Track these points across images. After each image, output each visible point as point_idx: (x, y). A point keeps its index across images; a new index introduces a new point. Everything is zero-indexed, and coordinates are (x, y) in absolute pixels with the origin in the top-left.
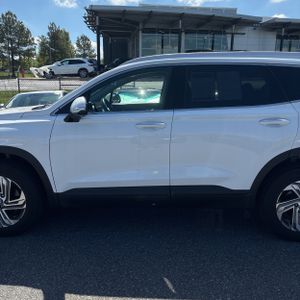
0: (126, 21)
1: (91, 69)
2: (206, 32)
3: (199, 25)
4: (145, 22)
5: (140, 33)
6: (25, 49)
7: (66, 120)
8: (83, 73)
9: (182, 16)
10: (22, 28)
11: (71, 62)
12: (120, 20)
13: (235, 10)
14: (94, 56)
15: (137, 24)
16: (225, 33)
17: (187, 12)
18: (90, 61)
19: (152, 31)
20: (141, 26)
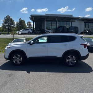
0: (41, 18)
1: (31, 32)
2: (64, 21)
3: (62, 19)
4: (46, 19)
5: (45, 22)
6: (12, 26)
7: (30, 45)
8: (29, 33)
9: (57, 17)
10: (12, 20)
11: (26, 30)
12: (40, 18)
13: (72, 15)
14: (32, 27)
15: (45, 19)
16: (69, 22)
17: (58, 16)
18: (31, 30)
19: (49, 21)
20: (45, 20)
